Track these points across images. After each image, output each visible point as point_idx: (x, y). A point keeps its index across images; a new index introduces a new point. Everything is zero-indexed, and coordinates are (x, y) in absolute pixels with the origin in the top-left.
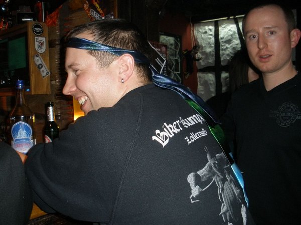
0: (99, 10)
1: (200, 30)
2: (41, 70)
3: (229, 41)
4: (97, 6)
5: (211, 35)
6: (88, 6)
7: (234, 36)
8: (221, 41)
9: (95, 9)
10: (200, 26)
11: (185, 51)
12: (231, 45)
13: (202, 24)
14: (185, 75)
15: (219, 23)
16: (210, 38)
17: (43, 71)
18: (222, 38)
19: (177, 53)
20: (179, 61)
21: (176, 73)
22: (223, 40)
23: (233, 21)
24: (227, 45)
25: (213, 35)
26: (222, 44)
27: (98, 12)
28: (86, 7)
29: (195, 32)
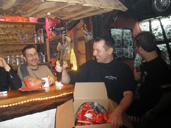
0: (86, 30)
1: (142, 25)
2: (68, 51)
3: (156, 30)
4: (86, 29)
5: (148, 27)
6: (83, 28)
7: (159, 27)
8: (152, 29)
9: (85, 30)
10: (142, 23)
11: (135, 36)
12: (157, 31)
13: (143, 22)
14: (135, 47)
15: (151, 21)
16: (147, 29)
17: (68, 52)
18: (153, 28)
19: (131, 37)
20: (132, 41)
21: (131, 47)
22: (154, 29)
23: (158, 19)
24: (156, 32)
25: (149, 27)
26: (153, 31)
27: (86, 31)
28: (82, 29)
29: (140, 26)
